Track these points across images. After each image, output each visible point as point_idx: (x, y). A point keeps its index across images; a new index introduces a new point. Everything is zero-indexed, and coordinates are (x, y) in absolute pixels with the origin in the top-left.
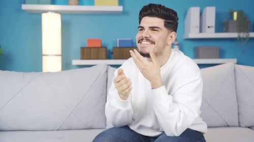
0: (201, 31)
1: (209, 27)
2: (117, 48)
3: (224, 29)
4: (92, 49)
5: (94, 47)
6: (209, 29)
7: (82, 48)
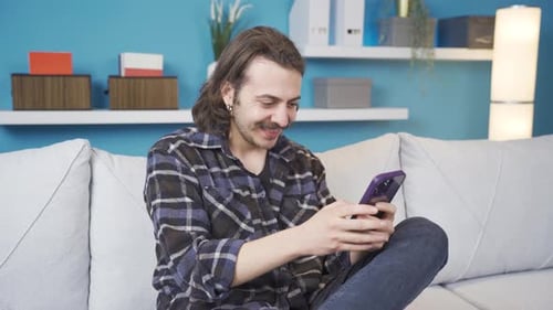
0: (332, 41)
1: (350, 31)
2: (119, 77)
3: (382, 37)
4: (49, 79)
5: (52, 76)
6: (350, 35)
7: (13, 75)
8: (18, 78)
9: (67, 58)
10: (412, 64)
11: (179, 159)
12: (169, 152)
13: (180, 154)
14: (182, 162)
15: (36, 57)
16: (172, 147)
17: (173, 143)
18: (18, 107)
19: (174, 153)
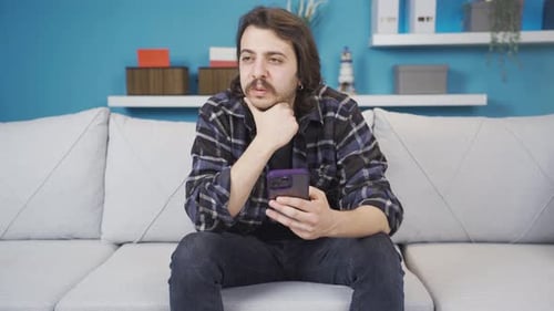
0: (403, 29)
1: (421, 19)
2: (207, 68)
4: (152, 72)
5: (154, 68)
6: (421, 23)
7: (128, 69)
8: (130, 70)
9: (164, 53)
10: (491, 49)
11: (218, 128)
12: (211, 119)
13: (219, 124)
14: (220, 130)
15: (142, 54)
16: (214, 116)
17: (215, 112)
18: (131, 93)
19: (214, 122)
